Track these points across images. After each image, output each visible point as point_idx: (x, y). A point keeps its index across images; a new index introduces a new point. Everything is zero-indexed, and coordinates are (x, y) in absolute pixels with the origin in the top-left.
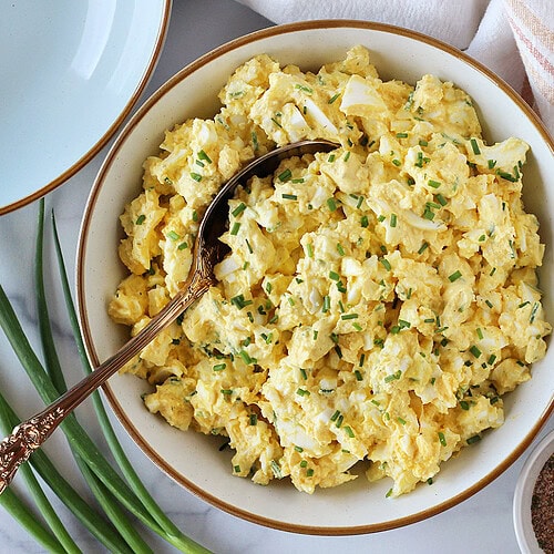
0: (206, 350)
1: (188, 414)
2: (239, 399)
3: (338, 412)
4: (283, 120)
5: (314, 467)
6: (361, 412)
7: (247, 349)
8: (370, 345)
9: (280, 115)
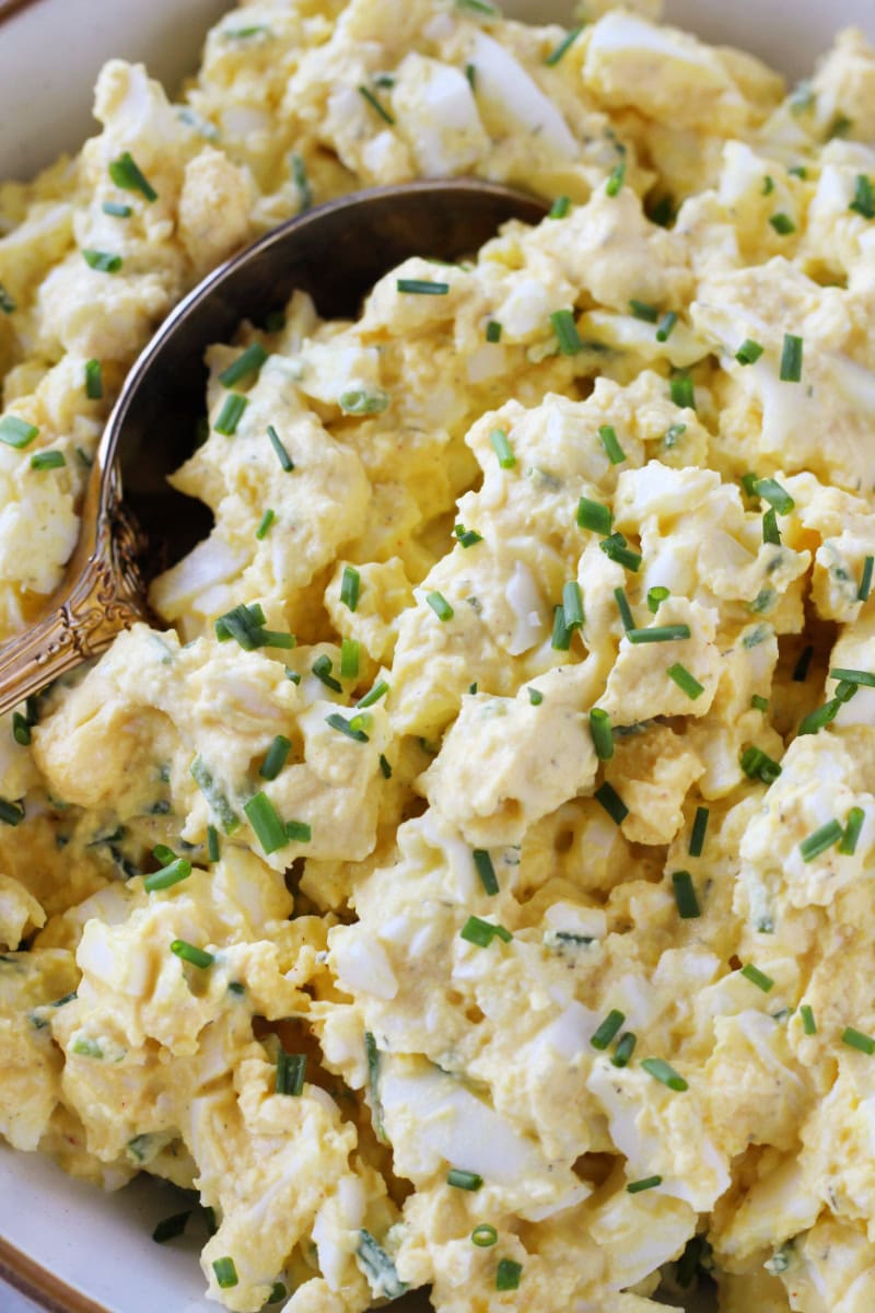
0: (116, 853)
1: (41, 1079)
2: (237, 987)
3: (616, 1019)
4: (399, 98)
5: (520, 1254)
6: (700, 1024)
7: (276, 789)
8: (728, 775)
9: (387, 84)
